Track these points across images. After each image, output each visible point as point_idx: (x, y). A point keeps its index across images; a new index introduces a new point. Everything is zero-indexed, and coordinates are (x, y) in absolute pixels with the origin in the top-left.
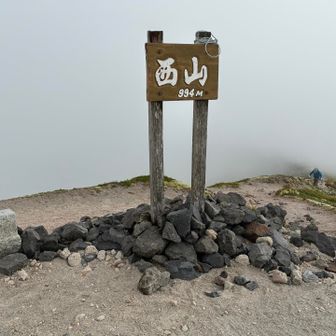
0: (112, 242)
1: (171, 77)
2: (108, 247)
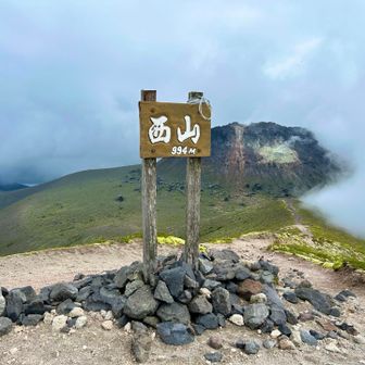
0: (102, 302)
1: (164, 135)
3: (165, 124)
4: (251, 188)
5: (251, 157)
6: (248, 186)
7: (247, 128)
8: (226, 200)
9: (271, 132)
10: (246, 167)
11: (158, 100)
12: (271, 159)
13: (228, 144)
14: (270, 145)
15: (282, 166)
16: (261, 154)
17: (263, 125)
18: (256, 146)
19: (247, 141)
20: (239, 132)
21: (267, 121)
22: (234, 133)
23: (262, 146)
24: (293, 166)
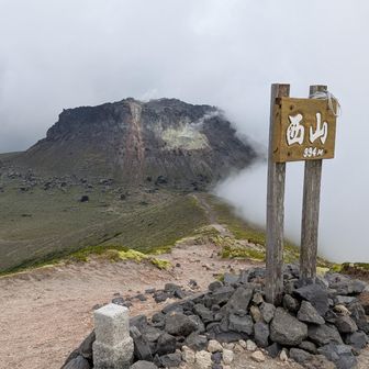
0: (236, 332)
1: (299, 136)
2: (231, 339)
3: (300, 123)
4: (153, 183)
5: (153, 142)
6: (149, 179)
7: (145, 105)
8: (123, 198)
9: (176, 111)
10: (146, 156)
11: (291, 96)
12: (177, 144)
13: (122, 127)
14: (175, 128)
15: (189, 153)
16: (164, 138)
17: (165, 102)
18: (157, 128)
19: (147, 122)
20: (135, 110)
21: (170, 98)
22: (130, 113)
23: (164, 128)
24: (203, 154)
